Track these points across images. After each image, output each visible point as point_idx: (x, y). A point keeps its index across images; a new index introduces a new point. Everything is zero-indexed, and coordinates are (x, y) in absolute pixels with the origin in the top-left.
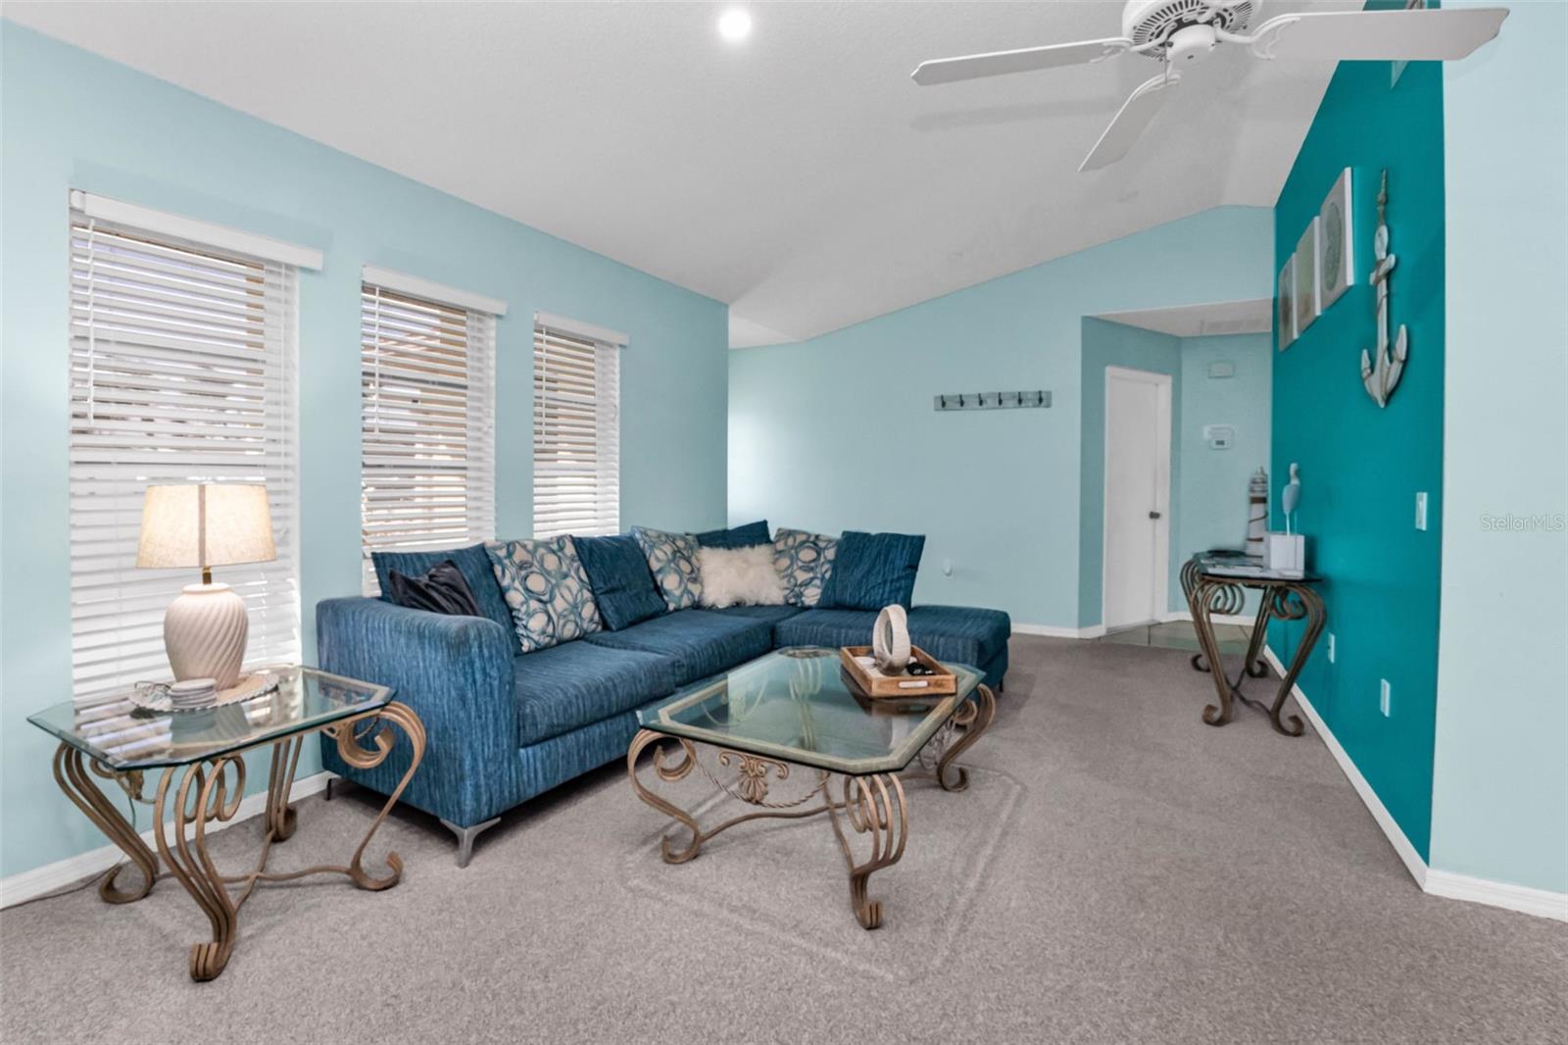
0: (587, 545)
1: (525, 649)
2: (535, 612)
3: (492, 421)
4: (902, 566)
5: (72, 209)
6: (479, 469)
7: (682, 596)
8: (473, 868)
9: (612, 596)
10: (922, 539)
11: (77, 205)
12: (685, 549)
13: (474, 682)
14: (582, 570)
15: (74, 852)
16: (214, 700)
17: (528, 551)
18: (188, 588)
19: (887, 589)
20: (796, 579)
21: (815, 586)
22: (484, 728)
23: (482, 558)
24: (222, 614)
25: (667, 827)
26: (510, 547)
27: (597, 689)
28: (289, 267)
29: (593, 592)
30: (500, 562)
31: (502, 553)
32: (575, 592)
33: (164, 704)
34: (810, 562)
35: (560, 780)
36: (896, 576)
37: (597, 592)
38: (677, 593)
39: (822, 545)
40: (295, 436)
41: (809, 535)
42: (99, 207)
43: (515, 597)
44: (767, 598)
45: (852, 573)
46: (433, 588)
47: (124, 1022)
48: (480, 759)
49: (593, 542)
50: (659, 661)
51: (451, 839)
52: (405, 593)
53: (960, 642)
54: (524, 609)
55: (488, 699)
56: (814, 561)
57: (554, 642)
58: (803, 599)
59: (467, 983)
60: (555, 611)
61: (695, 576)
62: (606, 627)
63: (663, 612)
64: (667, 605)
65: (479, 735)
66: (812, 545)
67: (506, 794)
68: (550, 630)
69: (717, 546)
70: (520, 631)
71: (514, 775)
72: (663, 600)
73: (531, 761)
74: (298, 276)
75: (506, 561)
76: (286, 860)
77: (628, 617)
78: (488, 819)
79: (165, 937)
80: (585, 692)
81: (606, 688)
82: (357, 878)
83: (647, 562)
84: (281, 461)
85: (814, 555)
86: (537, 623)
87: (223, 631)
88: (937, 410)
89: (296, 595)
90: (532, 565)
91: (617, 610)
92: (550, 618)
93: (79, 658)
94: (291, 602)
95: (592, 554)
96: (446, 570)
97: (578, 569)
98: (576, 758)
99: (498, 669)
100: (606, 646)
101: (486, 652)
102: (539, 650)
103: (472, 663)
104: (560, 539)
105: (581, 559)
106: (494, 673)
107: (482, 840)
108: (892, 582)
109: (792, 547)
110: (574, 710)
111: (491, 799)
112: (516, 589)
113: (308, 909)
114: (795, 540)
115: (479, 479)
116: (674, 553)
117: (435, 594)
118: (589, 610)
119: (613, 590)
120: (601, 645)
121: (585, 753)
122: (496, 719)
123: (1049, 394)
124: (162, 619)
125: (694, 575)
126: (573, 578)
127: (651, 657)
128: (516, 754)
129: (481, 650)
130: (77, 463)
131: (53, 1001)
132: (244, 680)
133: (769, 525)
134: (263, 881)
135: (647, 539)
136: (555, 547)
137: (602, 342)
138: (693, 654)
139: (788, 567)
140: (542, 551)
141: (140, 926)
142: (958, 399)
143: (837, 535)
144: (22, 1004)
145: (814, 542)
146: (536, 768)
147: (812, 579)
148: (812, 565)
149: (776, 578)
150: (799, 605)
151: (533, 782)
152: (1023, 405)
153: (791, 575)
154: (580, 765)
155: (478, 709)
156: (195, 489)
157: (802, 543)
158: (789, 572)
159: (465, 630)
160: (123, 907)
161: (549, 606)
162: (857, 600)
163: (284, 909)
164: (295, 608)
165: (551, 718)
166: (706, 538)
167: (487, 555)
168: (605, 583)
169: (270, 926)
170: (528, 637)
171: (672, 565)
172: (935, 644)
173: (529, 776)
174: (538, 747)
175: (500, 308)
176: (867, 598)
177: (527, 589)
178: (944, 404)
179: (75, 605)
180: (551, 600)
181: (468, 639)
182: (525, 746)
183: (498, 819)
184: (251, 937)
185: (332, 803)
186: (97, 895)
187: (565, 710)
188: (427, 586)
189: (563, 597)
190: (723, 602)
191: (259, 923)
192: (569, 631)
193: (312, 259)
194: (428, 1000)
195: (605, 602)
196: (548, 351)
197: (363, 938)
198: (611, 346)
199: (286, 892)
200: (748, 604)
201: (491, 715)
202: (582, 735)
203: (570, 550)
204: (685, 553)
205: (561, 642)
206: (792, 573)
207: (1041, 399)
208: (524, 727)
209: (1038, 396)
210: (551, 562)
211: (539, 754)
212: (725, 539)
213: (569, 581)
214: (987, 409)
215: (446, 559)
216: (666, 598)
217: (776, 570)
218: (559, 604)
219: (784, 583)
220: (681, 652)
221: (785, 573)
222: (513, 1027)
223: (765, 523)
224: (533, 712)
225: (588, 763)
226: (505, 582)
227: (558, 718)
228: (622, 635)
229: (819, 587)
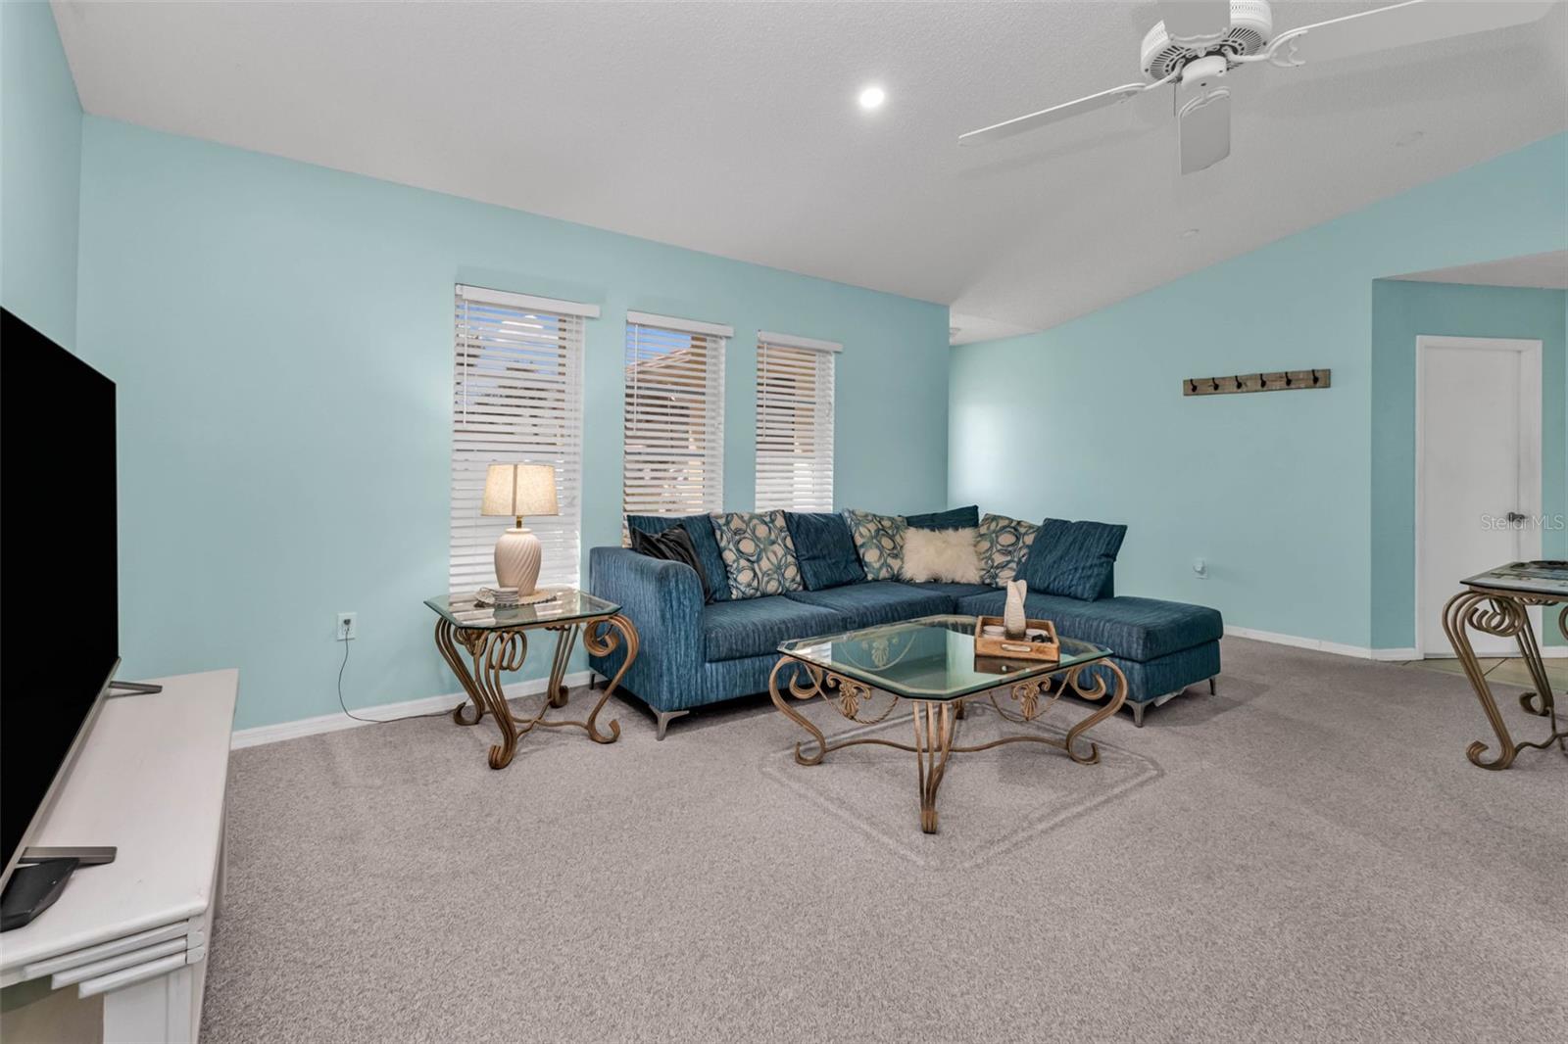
0: (796, 519)
1: (734, 597)
2: (743, 569)
3: (722, 419)
4: (1097, 554)
5: (456, 295)
6: (713, 456)
7: (881, 568)
8: (666, 741)
9: (812, 562)
10: (1123, 529)
11: (458, 292)
12: (890, 528)
13: (672, 606)
14: (789, 540)
15: (444, 693)
16: (517, 600)
17: (744, 521)
18: (509, 530)
19: (1078, 575)
20: (993, 560)
21: (1011, 569)
22: (678, 642)
23: (707, 526)
24: (524, 549)
25: (810, 742)
26: (729, 518)
27: (772, 629)
28: (578, 317)
29: (797, 558)
30: (720, 528)
31: (722, 521)
32: (780, 556)
33: (491, 600)
34: (1009, 546)
35: (737, 693)
36: (1088, 564)
37: (800, 559)
38: (877, 565)
39: (1022, 530)
40: (580, 433)
41: (1011, 521)
42: (470, 293)
43: (729, 556)
44: (962, 577)
45: (1045, 559)
46: (663, 542)
47: (453, 779)
48: (674, 663)
49: (801, 517)
50: (831, 614)
51: (654, 719)
52: (641, 544)
53: (1125, 629)
54: (735, 565)
55: (681, 620)
56: (1012, 545)
57: (759, 594)
58: (998, 580)
59: (634, 800)
60: (760, 569)
61: (897, 552)
62: (806, 588)
63: (862, 580)
64: (866, 575)
65: (674, 645)
66: (1013, 530)
67: (693, 693)
68: (755, 584)
69: (922, 527)
70: (731, 582)
71: (699, 680)
72: (863, 570)
73: (714, 673)
74: (584, 321)
75: (724, 528)
76: (555, 716)
77: (824, 580)
78: (679, 710)
79: (481, 745)
80: (761, 629)
81: (779, 628)
82: (592, 735)
83: (853, 538)
84: (571, 449)
85: (1012, 539)
86: (744, 577)
87: (525, 558)
88: (1186, 395)
89: (578, 542)
90: (745, 532)
91: (815, 574)
92: (755, 574)
93: (453, 571)
94: (576, 547)
95: (798, 526)
96: (677, 531)
97: (785, 538)
98: (752, 679)
99: (690, 600)
100: (800, 601)
101: (681, 586)
102: (745, 599)
103: (670, 593)
104: (773, 514)
105: (789, 530)
106: (687, 603)
107: (675, 724)
108: (1083, 569)
109: (994, 532)
110: (751, 642)
111: (681, 694)
112: (731, 550)
113: (560, 745)
114: (997, 525)
115: (712, 464)
116: (878, 530)
117: (663, 547)
118: (791, 572)
119: (814, 558)
120: (797, 600)
121: (759, 676)
122: (687, 638)
123: (1327, 373)
124: (493, 551)
125: (895, 552)
126: (779, 544)
127: (823, 610)
128: (702, 666)
129: (677, 585)
130: (458, 450)
131: (422, 763)
132: (538, 593)
133: (979, 510)
134: (539, 724)
135: (854, 517)
136: (767, 519)
137: (819, 351)
138: (865, 614)
139: (987, 551)
140: (755, 521)
141: (470, 738)
142: (1211, 383)
143: (1040, 523)
144: (408, 762)
145: (1015, 528)
146: (718, 679)
147: (1009, 562)
148: (1010, 549)
149: (974, 559)
150: (994, 586)
151: (715, 689)
152: (1292, 386)
153: (990, 558)
154: (754, 686)
155: (674, 626)
156: (512, 467)
157: (1004, 527)
158: (988, 554)
159: (666, 569)
160: (464, 727)
161: (756, 565)
162: (1046, 585)
163: (547, 742)
164: (578, 552)
165: (731, 644)
166: (915, 520)
167: (711, 522)
168: (808, 552)
169: (537, 750)
170: (737, 588)
171: (875, 541)
172: (1101, 629)
173: (712, 684)
174: (720, 665)
175: (729, 331)
176: (1056, 583)
177: (738, 550)
178: (1194, 389)
179: (453, 537)
180: (759, 560)
181: (668, 576)
182: (711, 662)
183: (688, 712)
184: (525, 753)
185: (593, 691)
186: (452, 719)
187: (742, 640)
188: (658, 540)
189: (768, 559)
190: (920, 578)
191: (531, 747)
192: (772, 586)
193: (592, 310)
194: (609, 803)
195: (806, 567)
196: (768, 363)
197: (585, 765)
198: (828, 352)
199: (551, 734)
200: (944, 581)
201: (683, 633)
202: (758, 663)
203: (780, 522)
204: (890, 532)
205: (764, 595)
206: (991, 555)
207: (1317, 379)
208: (710, 647)
209: (1312, 377)
210: (762, 531)
211: (721, 670)
212: (933, 521)
213: (776, 547)
214: (1248, 392)
215: (678, 523)
216: (866, 569)
217: (976, 552)
218: (765, 564)
219: (983, 564)
220: (854, 611)
221: (984, 556)
222: (651, 827)
223: (976, 508)
224: (717, 637)
225: (762, 685)
226: (723, 544)
227: (736, 645)
228: (814, 595)
229: (1014, 570)
